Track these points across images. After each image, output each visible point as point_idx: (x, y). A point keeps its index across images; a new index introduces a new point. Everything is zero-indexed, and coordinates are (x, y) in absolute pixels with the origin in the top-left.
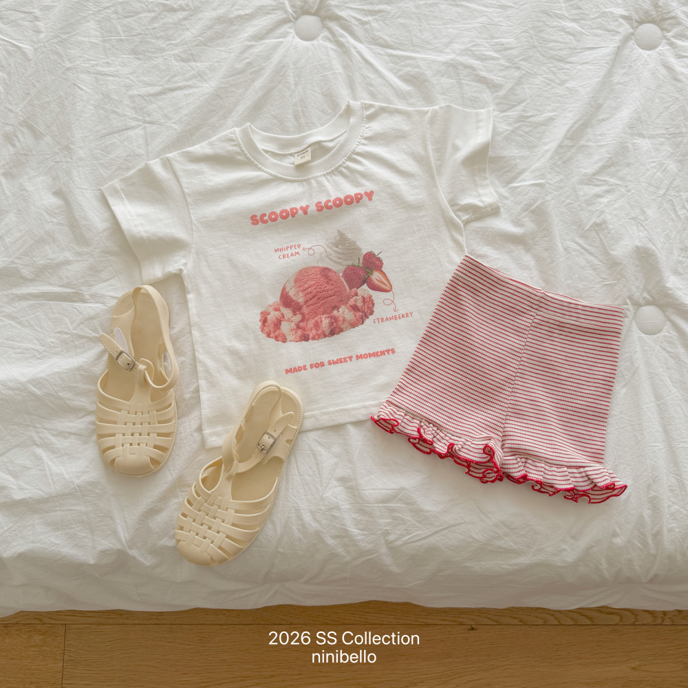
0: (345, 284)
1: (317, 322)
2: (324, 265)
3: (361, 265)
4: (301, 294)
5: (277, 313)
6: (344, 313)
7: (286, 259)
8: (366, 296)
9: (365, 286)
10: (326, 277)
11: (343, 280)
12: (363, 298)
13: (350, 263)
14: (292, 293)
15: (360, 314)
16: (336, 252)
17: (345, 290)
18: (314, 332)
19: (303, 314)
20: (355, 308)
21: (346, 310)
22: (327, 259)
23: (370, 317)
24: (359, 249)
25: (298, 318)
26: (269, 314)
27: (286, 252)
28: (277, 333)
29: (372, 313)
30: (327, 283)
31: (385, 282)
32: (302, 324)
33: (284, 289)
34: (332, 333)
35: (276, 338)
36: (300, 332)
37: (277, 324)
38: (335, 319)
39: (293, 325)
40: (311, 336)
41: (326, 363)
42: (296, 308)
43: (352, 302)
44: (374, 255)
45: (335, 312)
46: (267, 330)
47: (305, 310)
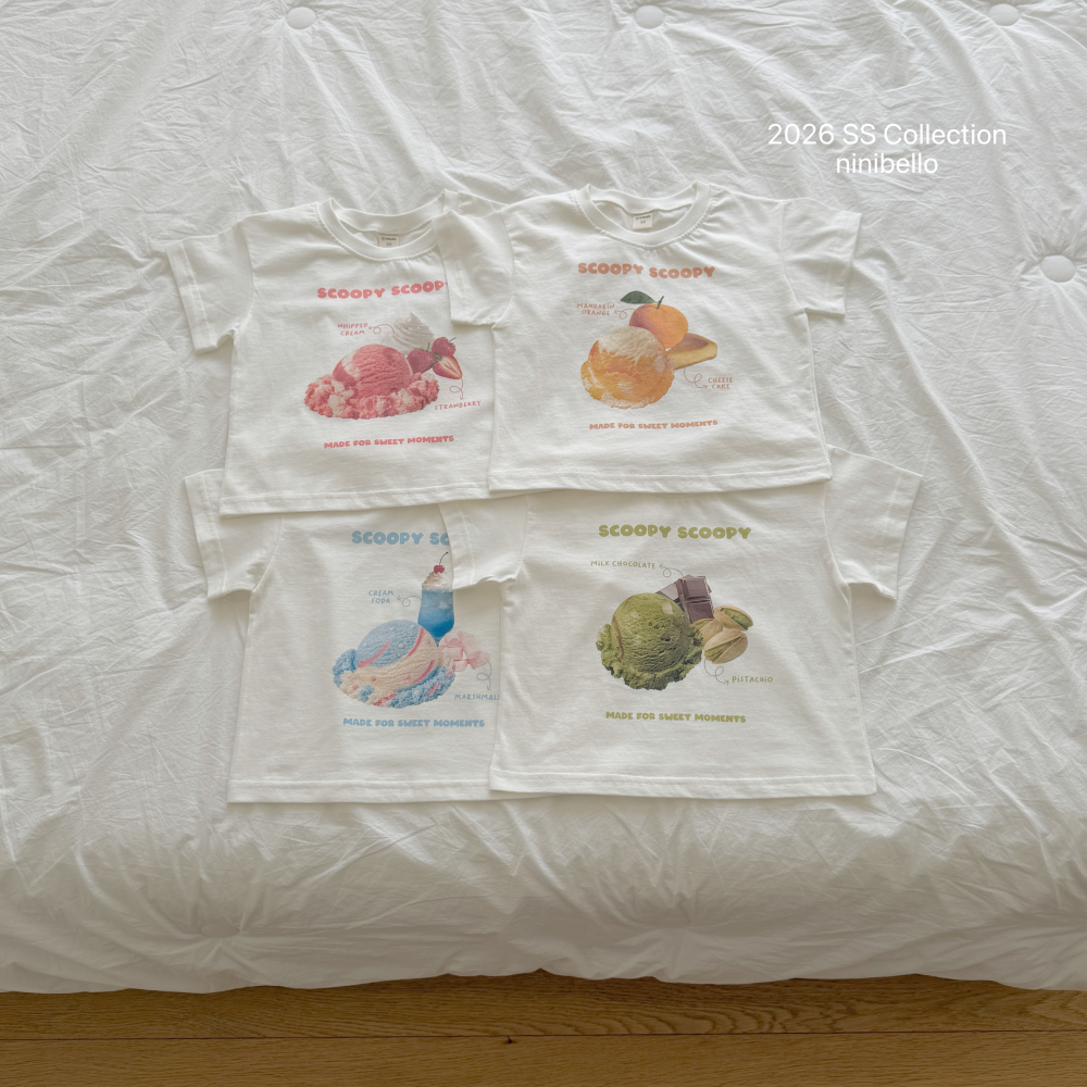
0: (410, 367)
1: (370, 401)
2: (390, 346)
3: (430, 350)
4: (358, 370)
5: (327, 386)
6: (404, 397)
7: (349, 336)
8: (430, 381)
9: (431, 371)
10: (389, 357)
11: (407, 362)
12: (427, 382)
13: (418, 346)
14: (347, 369)
15: (419, 399)
16: (405, 333)
17: (408, 373)
18: (366, 411)
19: (356, 391)
20: (416, 392)
21: (406, 394)
22: (393, 340)
23: (432, 403)
24: (431, 335)
25: (350, 393)
26: (317, 386)
27: (350, 330)
28: (322, 407)
29: (434, 399)
30: (390, 364)
31: (455, 369)
32: (352, 401)
33: (340, 363)
34: (386, 414)
35: (321, 412)
36: (349, 409)
37: (324, 398)
38: (392, 401)
39: (343, 400)
40: (361, 415)
41: (372, 442)
42: (350, 383)
43: (413, 386)
44: (446, 341)
45: (393, 395)
46: (311, 402)
47: (359, 386)
